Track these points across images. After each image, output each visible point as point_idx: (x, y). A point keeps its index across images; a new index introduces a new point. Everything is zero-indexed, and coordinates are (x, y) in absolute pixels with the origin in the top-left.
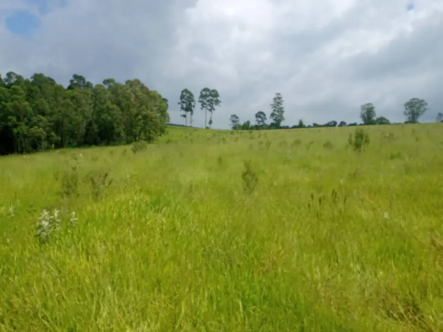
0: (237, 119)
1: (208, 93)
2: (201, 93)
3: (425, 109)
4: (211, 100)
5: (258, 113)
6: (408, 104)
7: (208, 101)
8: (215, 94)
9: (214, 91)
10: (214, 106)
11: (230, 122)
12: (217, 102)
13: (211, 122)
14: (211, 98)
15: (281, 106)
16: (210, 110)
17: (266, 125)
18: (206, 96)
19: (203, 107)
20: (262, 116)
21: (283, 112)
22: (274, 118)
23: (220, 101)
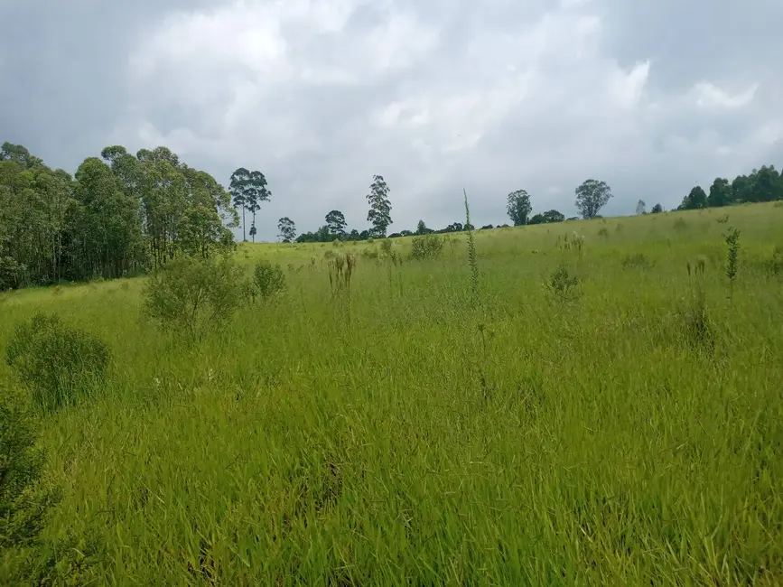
0: (291, 226)
1: (246, 178)
2: (233, 177)
3: (608, 196)
4: (252, 190)
5: (330, 213)
6: (582, 188)
7: (246, 192)
8: (258, 179)
9: (257, 173)
10: (259, 202)
11: (279, 232)
12: (264, 194)
13: (253, 231)
14: (251, 186)
15: (385, 199)
16: (251, 209)
17: (346, 235)
18: (244, 183)
19: (238, 203)
20: (337, 218)
21: (388, 209)
22: (375, 219)
23: (270, 193)
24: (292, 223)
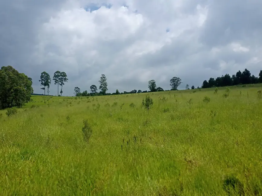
0: (79, 90)
1: (59, 74)
2: (55, 74)
3: (180, 83)
4: (61, 78)
5: (92, 86)
6: (172, 80)
7: (59, 79)
8: (64, 75)
9: (63, 73)
10: (64, 82)
11: (74, 92)
12: (65, 79)
13: (61, 92)
15: (105, 82)
16: (61, 85)
17: (97, 93)
18: (58, 76)
19: (56, 83)
20: (94, 87)
21: (107, 85)
22: (102, 89)
23: (68, 79)
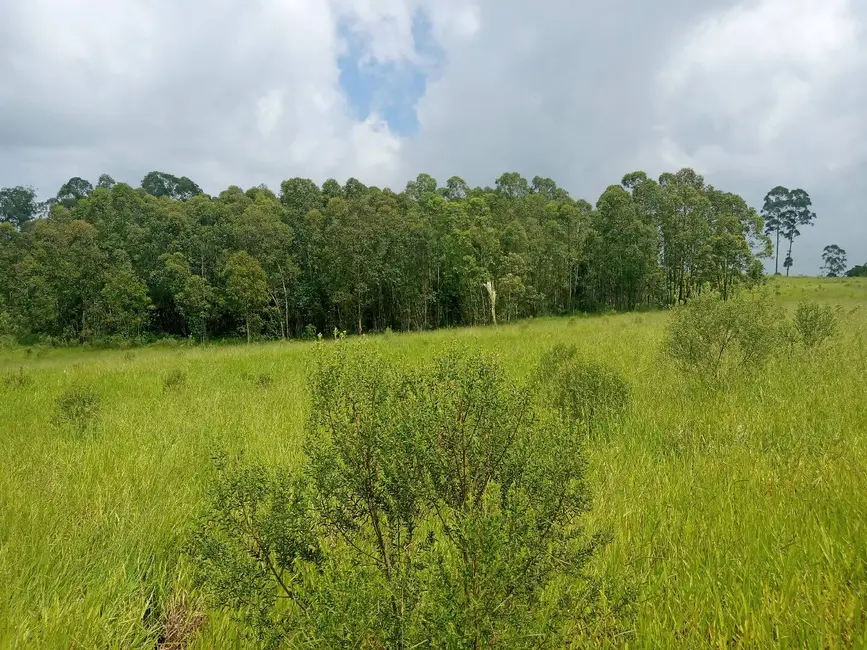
0: (841, 256)
1: (784, 198)
2: (767, 198)
4: (791, 212)
7: (783, 215)
8: (801, 199)
9: (799, 192)
10: (799, 227)
11: (823, 263)
12: (806, 217)
13: (788, 262)
14: (790, 208)
16: (788, 236)
18: (780, 204)
19: (772, 229)
23: (814, 215)
24: (843, 252)
